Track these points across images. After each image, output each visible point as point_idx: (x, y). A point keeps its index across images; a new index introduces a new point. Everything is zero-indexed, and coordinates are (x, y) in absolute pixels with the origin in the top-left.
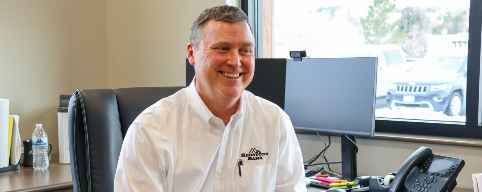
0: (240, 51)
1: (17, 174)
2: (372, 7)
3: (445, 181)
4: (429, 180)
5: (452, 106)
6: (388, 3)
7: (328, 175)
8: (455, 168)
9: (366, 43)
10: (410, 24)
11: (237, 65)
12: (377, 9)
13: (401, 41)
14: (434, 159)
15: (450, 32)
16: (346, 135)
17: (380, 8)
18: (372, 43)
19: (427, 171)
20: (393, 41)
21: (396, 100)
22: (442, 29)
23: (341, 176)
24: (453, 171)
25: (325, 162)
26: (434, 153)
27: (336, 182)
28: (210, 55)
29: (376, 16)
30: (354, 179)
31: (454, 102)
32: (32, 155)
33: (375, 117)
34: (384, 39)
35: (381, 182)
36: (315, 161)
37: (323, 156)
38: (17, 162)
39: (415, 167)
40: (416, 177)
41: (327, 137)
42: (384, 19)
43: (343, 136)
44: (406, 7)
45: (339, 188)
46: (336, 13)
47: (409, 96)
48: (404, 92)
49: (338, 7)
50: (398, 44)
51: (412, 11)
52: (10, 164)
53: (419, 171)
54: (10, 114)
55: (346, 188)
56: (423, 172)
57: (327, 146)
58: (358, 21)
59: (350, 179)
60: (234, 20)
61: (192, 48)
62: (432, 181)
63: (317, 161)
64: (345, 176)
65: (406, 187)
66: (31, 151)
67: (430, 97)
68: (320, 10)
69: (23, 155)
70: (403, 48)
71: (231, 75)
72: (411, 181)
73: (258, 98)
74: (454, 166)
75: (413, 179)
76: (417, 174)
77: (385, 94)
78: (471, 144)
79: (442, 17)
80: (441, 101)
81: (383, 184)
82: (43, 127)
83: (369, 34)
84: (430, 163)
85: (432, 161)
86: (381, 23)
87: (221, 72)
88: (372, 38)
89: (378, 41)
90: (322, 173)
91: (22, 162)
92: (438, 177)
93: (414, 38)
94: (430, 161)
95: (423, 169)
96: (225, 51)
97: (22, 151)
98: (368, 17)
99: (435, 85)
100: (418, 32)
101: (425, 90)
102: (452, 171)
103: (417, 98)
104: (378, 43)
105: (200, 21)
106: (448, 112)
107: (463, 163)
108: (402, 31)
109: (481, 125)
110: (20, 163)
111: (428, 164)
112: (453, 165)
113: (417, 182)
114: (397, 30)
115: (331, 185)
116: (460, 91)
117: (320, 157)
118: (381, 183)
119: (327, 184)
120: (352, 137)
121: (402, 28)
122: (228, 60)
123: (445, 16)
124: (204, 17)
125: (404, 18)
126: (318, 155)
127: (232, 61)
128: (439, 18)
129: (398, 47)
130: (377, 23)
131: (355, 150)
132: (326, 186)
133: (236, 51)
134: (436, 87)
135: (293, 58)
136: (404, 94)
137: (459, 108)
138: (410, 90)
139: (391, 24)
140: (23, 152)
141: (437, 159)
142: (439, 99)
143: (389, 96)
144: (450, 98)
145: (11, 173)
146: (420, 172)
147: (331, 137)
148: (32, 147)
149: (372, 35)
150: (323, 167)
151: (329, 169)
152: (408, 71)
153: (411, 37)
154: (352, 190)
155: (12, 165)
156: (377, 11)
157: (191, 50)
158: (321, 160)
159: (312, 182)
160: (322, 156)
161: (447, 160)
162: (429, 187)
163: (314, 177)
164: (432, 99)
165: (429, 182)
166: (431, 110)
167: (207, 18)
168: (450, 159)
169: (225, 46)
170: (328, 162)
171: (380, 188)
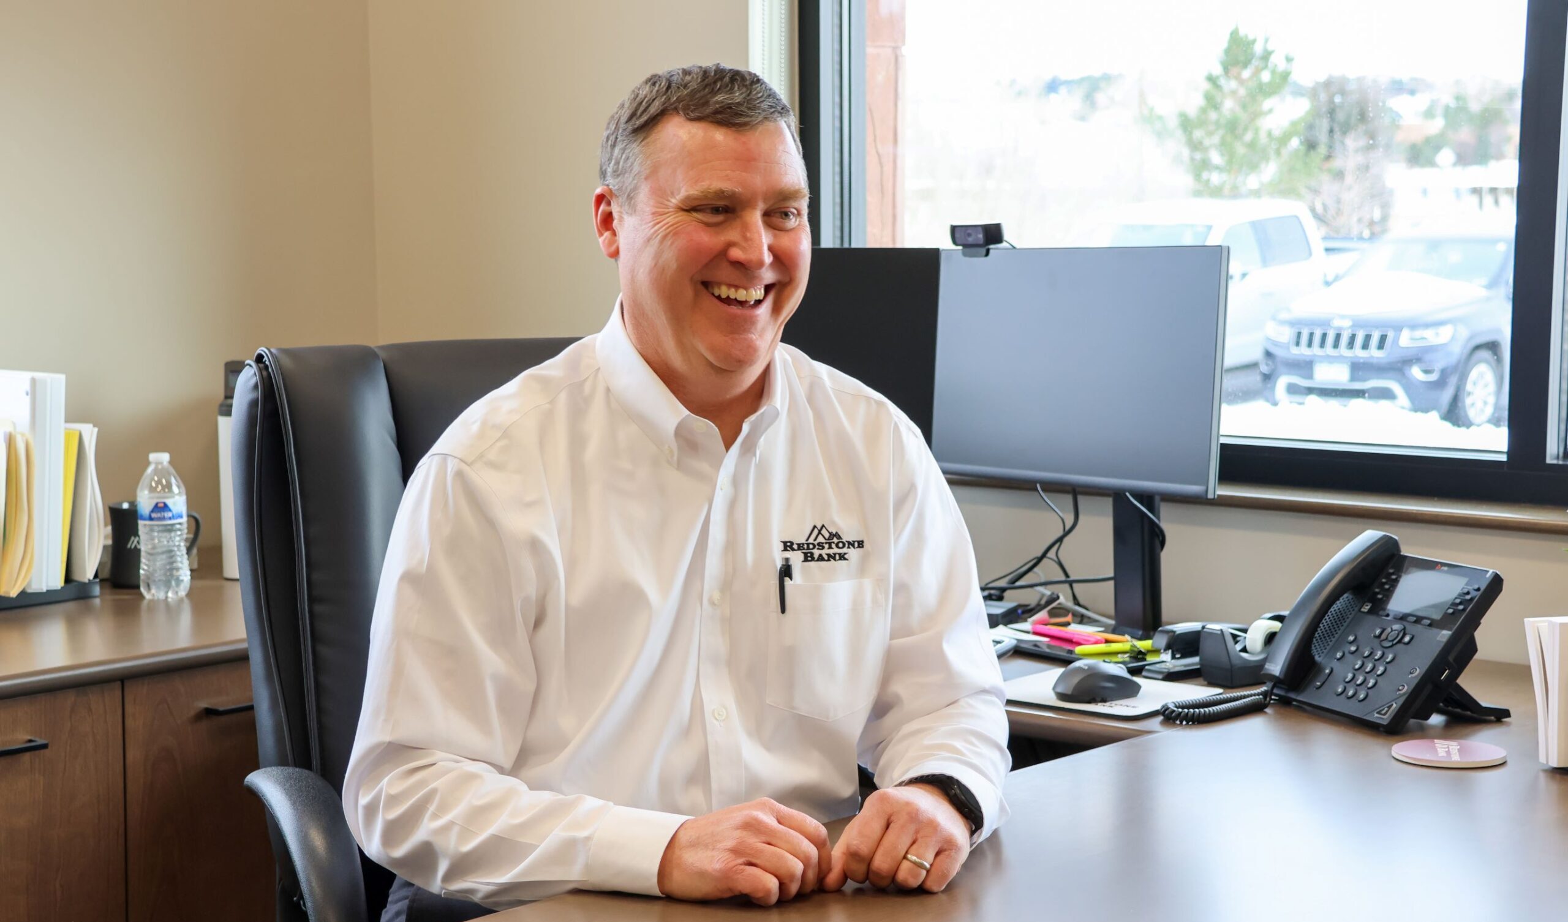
0: (767, 214)
1: (89, 610)
2: (1218, 77)
3: (1440, 641)
4: (1390, 638)
5: (1469, 394)
6: (1266, 67)
7: (1069, 618)
8: (1472, 599)
9: (1198, 194)
10: (1337, 135)
11: (761, 264)
12: (1233, 84)
13: (1309, 188)
14: (1407, 569)
15: (1463, 159)
16: (1128, 494)
17: (1241, 82)
18: (1216, 192)
19: (1384, 609)
20: (1284, 188)
21: (1289, 374)
22: (1438, 148)
23: (1112, 622)
24: (1464, 610)
25: (1063, 578)
26: (1406, 551)
27: (1097, 642)
28: (674, 232)
29: (1229, 105)
30: (1152, 633)
31: (1475, 384)
32: (137, 552)
33: (1218, 436)
34: (1252, 181)
35: (1236, 642)
36: (1030, 575)
37: (1055, 558)
38: (90, 574)
39: (1345, 595)
40: (1348, 626)
41: (1068, 499)
42: (1256, 115)
43: (1118, 496)
44: (1322, 78)
45: (1104, 661)
46: (1100, 98)
47: (1331, 363)
48: (1316, 350)
49: (1107, 78)
50: (1299, 196)
51: (1343, 92)
52: (68, 579)
53: (1356, 609)
54: (68, 420)
55: (1128, 659)
56: (1370, 612)
57: (1067, 528)
58: (1173, 123)
59: (1140, 633)
60: (747, 119)
61: (609, 204)
62: (1400, 641)
63: (1036, 573)
64: (1123, 624)
65: (1317, 658)
66: (133, 538)
67: (1398, 367)
68: (1053, 86)
69: (110, 550)
70: (1313, 210)
71: (741, 295)
72: (1334, 640)
73: (823, 370)
74: (1468, 593)
75: (1339, 632)
76: (1351, 617)
77: (1257, 355)
78: (1529, 523)
79: (1439, 111)
80: (1433, 377)
81: (1244, 650)
82: (171, 462)
83: (1205, 165)
84: (1394, 583)
85: (1400, 577)
86: (1246, 129)
87: (706, 284)
88: (1215, 178)
89: (1235, 188)
90: (1052, 614)
91: (106, 574)
92: (1419, 626)
93: (1349, 179)
94: (1394, 577)
95: (1369, 601)
96: (720, 218)
97: (106, 537)
98: (1203, 111)
99: (1414, 326)
100: (1360, 159)
101: (1381, 345)
102: (1461, 607)
103: (1358, 369)
104: (1235, 193)
105: (634, 118)
106: (1454, 414)
107: (1496, 584)
108: (1312, 152)
109: (1555, 462)
110: (102, 575)
111: (1387, 587)
112: (1465, 591)
113: (1351, 643)
114: (1297, 151)
115: (1078, 650)
116: (1493, 347)
117: (1045, 560)
118: (1238, 647)
119: (1068, 647)
120: (1148, 498)
121: (1311, 145)
122: (730, 245)
123: (1447, 108)
124: (649, 105)
125: (1315, 113)
126: (1039, 554)
127: (743, 249)
128: (1429, 114)
129: (1298, 208)
130: (1233, 128)
131: (1156, 538)
132: (1063, 654)
133: (756, 217)
134: (1418, 333)
135: (960, 248)
136: (1315, 355)
137: (1492, 400)
138: (1336, 345)
139: (1277, 133)
140: (110, 542)
141: (1414, 569)
142: (1426, 372)
143: (1270, 363)
144: (1460, 370)
145: (71, 606)
146: (1363, 610)
147: (1080, 498)
148: (137, 525)
149: (1217, 168)
150: (1056, 593)
151: (1075, 598)
152: (1328, 284)
153: (1339, 175)
154: (1147, 667)
155: (76, 581)
156: (1234, 93)
157: (607, 209)
158: (1048, 570)
159: (1018, 640)
160: (1051, 559)
161: (1446, 572)
162: (1388, 660)
163: (1027, 626)
164: (1403, 374)
165: (1390, 644)
166: (1403, 408)
167: (661, 108)
168: (1457, 569)
169: (721, 203)
170: (1072, 578)
171: (1235, 661)
